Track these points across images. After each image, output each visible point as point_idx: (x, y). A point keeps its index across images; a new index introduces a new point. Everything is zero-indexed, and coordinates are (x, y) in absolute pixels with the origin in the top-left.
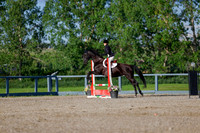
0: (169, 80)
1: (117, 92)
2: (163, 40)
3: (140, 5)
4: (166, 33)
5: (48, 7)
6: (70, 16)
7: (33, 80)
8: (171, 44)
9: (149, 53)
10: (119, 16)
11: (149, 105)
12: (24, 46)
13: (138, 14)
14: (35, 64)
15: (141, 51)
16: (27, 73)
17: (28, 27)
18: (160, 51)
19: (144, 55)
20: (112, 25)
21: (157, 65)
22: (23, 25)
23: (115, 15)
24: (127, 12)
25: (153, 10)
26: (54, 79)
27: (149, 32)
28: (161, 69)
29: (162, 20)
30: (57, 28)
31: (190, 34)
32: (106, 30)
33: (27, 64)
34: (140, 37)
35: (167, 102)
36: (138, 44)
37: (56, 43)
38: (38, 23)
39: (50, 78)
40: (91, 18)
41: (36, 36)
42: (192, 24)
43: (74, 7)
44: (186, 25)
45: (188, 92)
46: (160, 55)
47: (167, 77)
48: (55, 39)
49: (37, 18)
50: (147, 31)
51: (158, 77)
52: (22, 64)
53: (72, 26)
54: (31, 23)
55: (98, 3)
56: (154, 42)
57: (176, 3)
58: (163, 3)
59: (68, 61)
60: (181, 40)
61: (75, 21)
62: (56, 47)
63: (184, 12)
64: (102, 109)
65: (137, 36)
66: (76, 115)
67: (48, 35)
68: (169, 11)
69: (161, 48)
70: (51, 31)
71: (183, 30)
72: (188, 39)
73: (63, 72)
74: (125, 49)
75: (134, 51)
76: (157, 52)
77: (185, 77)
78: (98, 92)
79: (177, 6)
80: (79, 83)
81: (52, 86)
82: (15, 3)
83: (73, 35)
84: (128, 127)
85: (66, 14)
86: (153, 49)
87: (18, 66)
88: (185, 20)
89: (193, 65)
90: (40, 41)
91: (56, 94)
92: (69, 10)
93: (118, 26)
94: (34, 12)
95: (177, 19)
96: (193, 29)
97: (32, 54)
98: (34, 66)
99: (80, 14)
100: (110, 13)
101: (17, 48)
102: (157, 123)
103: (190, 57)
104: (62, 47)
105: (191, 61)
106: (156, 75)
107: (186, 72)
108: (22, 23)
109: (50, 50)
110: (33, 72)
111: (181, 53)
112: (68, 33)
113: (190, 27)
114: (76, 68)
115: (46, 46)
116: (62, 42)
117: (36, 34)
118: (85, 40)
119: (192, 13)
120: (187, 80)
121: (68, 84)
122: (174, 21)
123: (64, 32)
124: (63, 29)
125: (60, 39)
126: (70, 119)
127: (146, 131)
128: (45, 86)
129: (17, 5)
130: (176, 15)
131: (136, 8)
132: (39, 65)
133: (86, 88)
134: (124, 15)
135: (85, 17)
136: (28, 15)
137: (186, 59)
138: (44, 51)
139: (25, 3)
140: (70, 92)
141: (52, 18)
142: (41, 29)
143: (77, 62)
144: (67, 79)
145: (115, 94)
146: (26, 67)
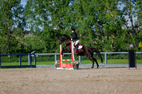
0: (114, 57)
1: (78, 65)
2: (111, 28)
3: (94, 4)
4: (113, 23)
5: (29, 5)
6: (45, 12)
7: (18, 57)
8: (116, 31)
9: (100, 38)
10: (79, 11)
11: (101, 75)
12: (11, 32)
13: (92, 10)
14: (19, 45)
15: (94, 36)
16: (14, 51)
17: (14, 19)
18: (108, 36)
19: (97, 39)
20: (75, 18)
21: (106, 46)
22: (10, 18)
23: (76, 11)
24: (84, 9)
25: (103, 7)
26: (33, 56)
27: (101, 23)
28: (109, 49)
29: (109, 14)
30: (35, 20)
31: (129, 24)
32: (70, 21)
33: (14, 45)
34: (94, 26)
35: (113, 72)
36: (93, 31)
37: (34, 30)
38: (21, 16)
39: (30, 55)
40: (59, 12)
41: (20, 26)
42: (130, 17)
43: (47, 5)
44: (127, 17)
45: (128, 65)
46: (108, 39)
47: (113, 55)
48: (34, 28)
49: (21, 13)
50: (99, 22)
51: (107, 54)
52: (10, 45)
53: (46, 19)
54: (16, 16)
55: (64, 2)
56: (104, 30)
57: (120, 2)
58: (110, 3)
59: (43, 44)
60: (123, 28)
61: (48, 15)
62: (35, 34)
63: (125, 9)
64: (68, 77)
65: (92, 25)
66: (48, 82)
67: (29, 25)
68: (114, 8)
69: (109, 34)
70: (31, 22)
71: (125, 21)
72: (128, 27)
73: (40, 51)
74: (84, 35)
75: (90, 36)
76: (106, 37)
77: (126, 55)
78: (65, 65)
79: (120, 4)
80: (51, 58)
81: (31, 61)
82: (5, 2)
83: (46, 25)
84: (86, 90)
85: (41, 10)
86: (103, 34)
87: (7, 46)
88: (126, 14)
89: (131, 46)
90: (23, 29)
91: (35, 66)
92: (44, 7)
93: (79, 18)
94: (18, 9)
95: (120, 13)
96: (132, 21)
97: (17, 38)
98: (19, 47)
99: (52, 10)
100: (73, 9)
101: (6, 34)
102: (106, 87)
103: (129, 41)
104: (39, 33)
105: (130, 43)
106: (105, 53)
107: (126, 51)
108: (10, 16)
109: (30, 35)
110: (18, 51)
111: (123, 38)
112: (43, 23)
113: (129, 19)
114: (49, 48)
115: (27, 32)
116: (39, 30)
117: (20, 24)
118: (55, 29)
119: (130, 10)
120: (127, 57)
121: (43, 59)
122: (118, 15)
123: (40, 23)
124: (39, 20)
125: (37, 28)
126: (44, 84)
127: (98, 93)
128: (27, 61)
129: (7, 4)
130: (119, 11)
131: (91, 6)
132: (22, 46)
133: (56, 62)
134: (82, 10)
135: (55, 12)
136: (14, 11)
137: (127, 42)
138: (26, 36)
139: (12, 2)
140: (45, 65)
141: (31, 13)
142: (23, 21)
143: (49, 44)
144: (42, 56)
145: (77, 67)
146: (13, 48)
